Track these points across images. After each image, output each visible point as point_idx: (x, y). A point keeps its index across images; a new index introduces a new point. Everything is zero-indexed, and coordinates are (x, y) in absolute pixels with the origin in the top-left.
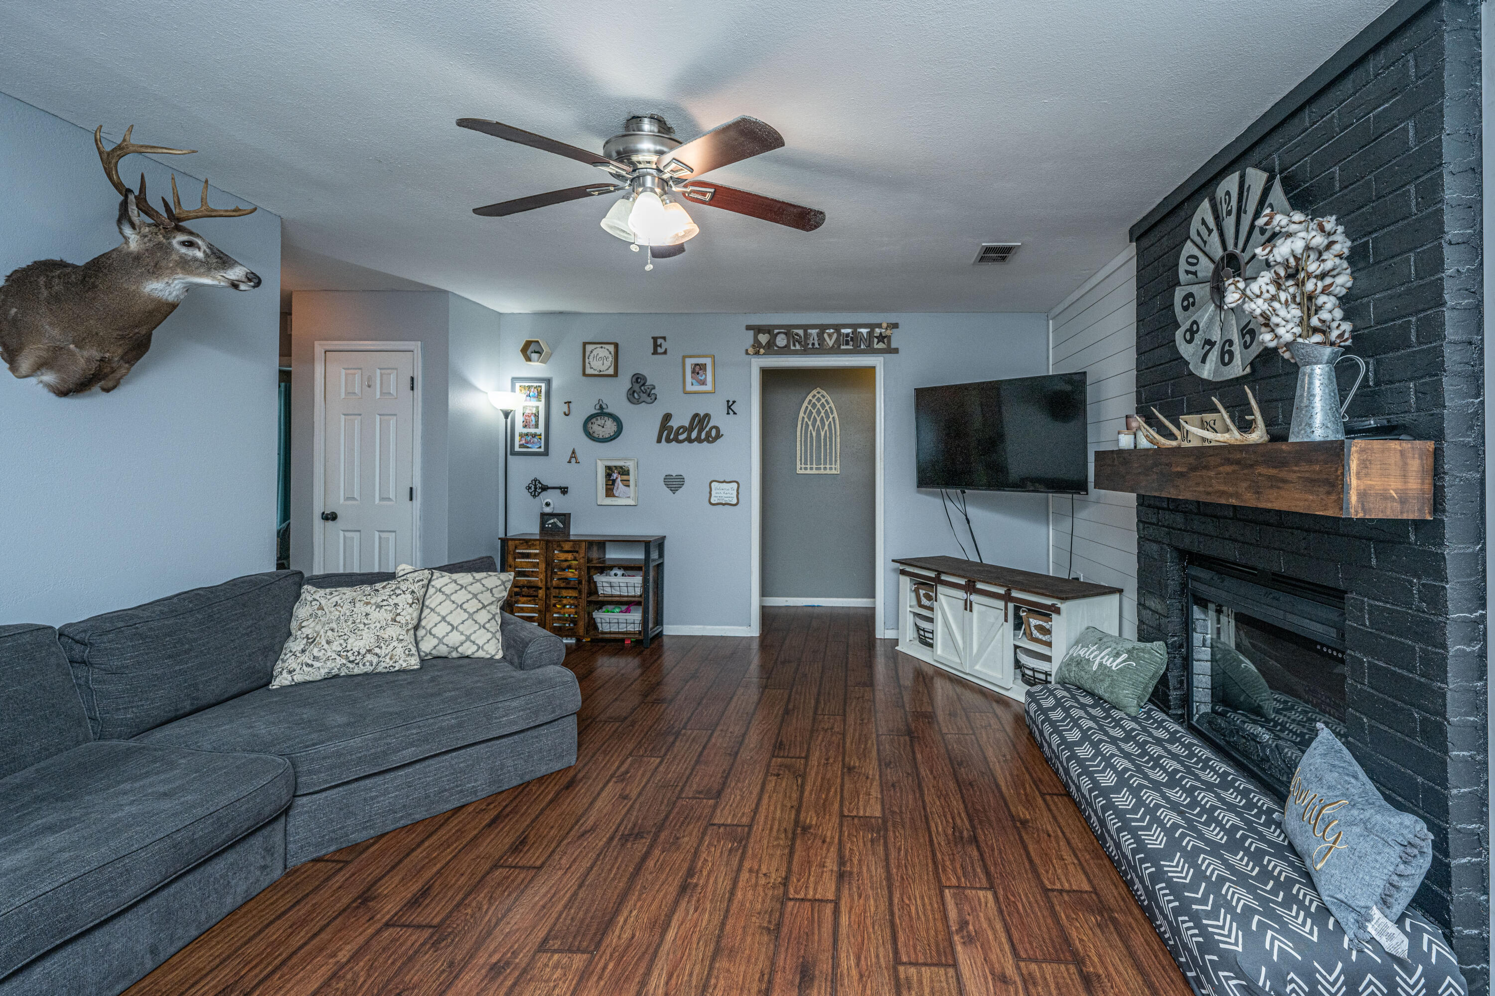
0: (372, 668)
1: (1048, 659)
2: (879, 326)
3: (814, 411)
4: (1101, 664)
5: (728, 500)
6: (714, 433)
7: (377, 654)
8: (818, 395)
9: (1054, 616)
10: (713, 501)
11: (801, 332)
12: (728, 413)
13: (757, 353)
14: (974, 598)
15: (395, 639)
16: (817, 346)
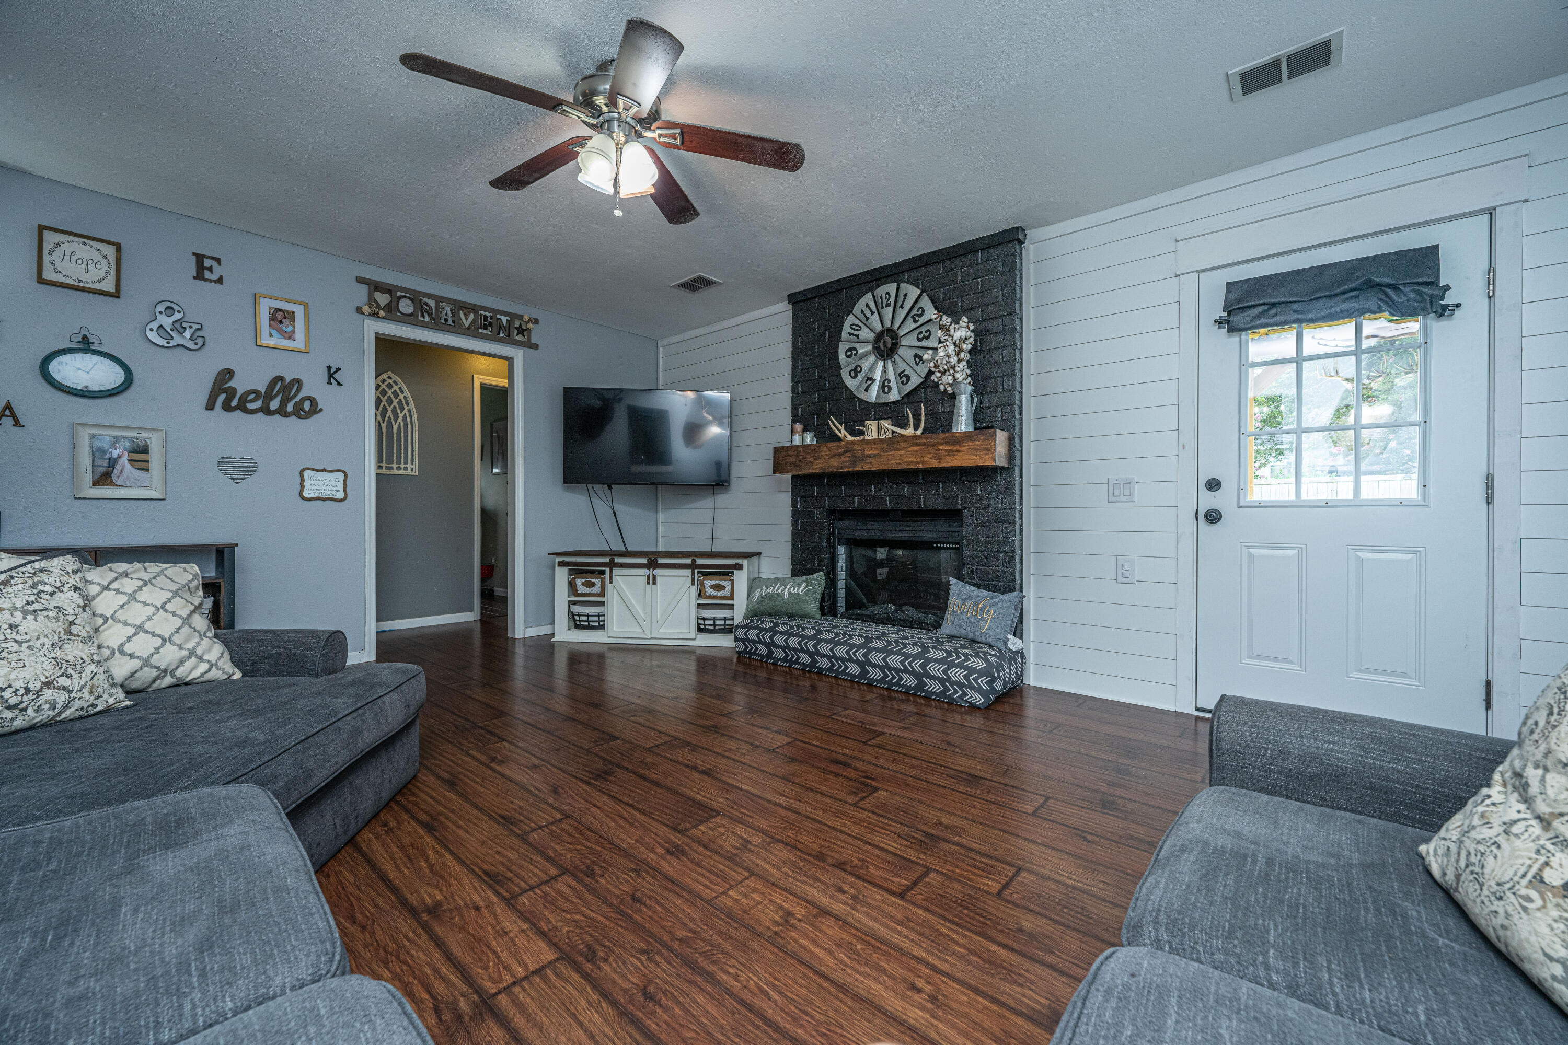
0: (51, 713)
1: (731, 607)
2: (521, 317)
3: (384, 400)
4: (790, 593)
5: (330, 494)
6: (307, 405)
7: (64, 688)
8: (389, 381)
9: (736, 572)
10: (306, 494)
11: (432, 303)
12: (329, 383)
13: (374, 315)
14: (658, 572)
15: (88, 661)
16: (450, 322)
